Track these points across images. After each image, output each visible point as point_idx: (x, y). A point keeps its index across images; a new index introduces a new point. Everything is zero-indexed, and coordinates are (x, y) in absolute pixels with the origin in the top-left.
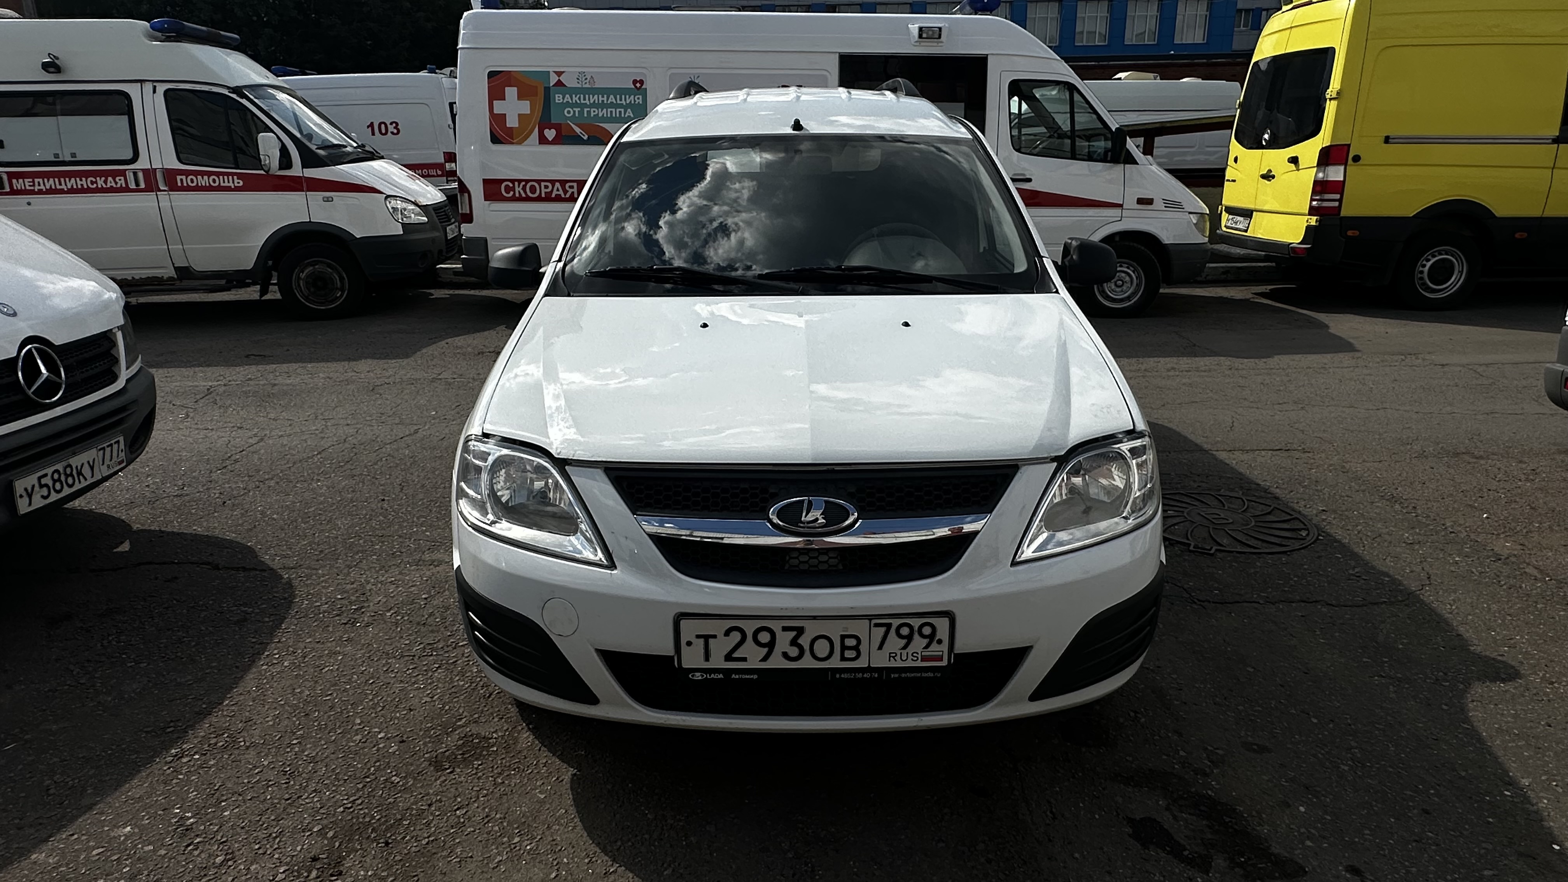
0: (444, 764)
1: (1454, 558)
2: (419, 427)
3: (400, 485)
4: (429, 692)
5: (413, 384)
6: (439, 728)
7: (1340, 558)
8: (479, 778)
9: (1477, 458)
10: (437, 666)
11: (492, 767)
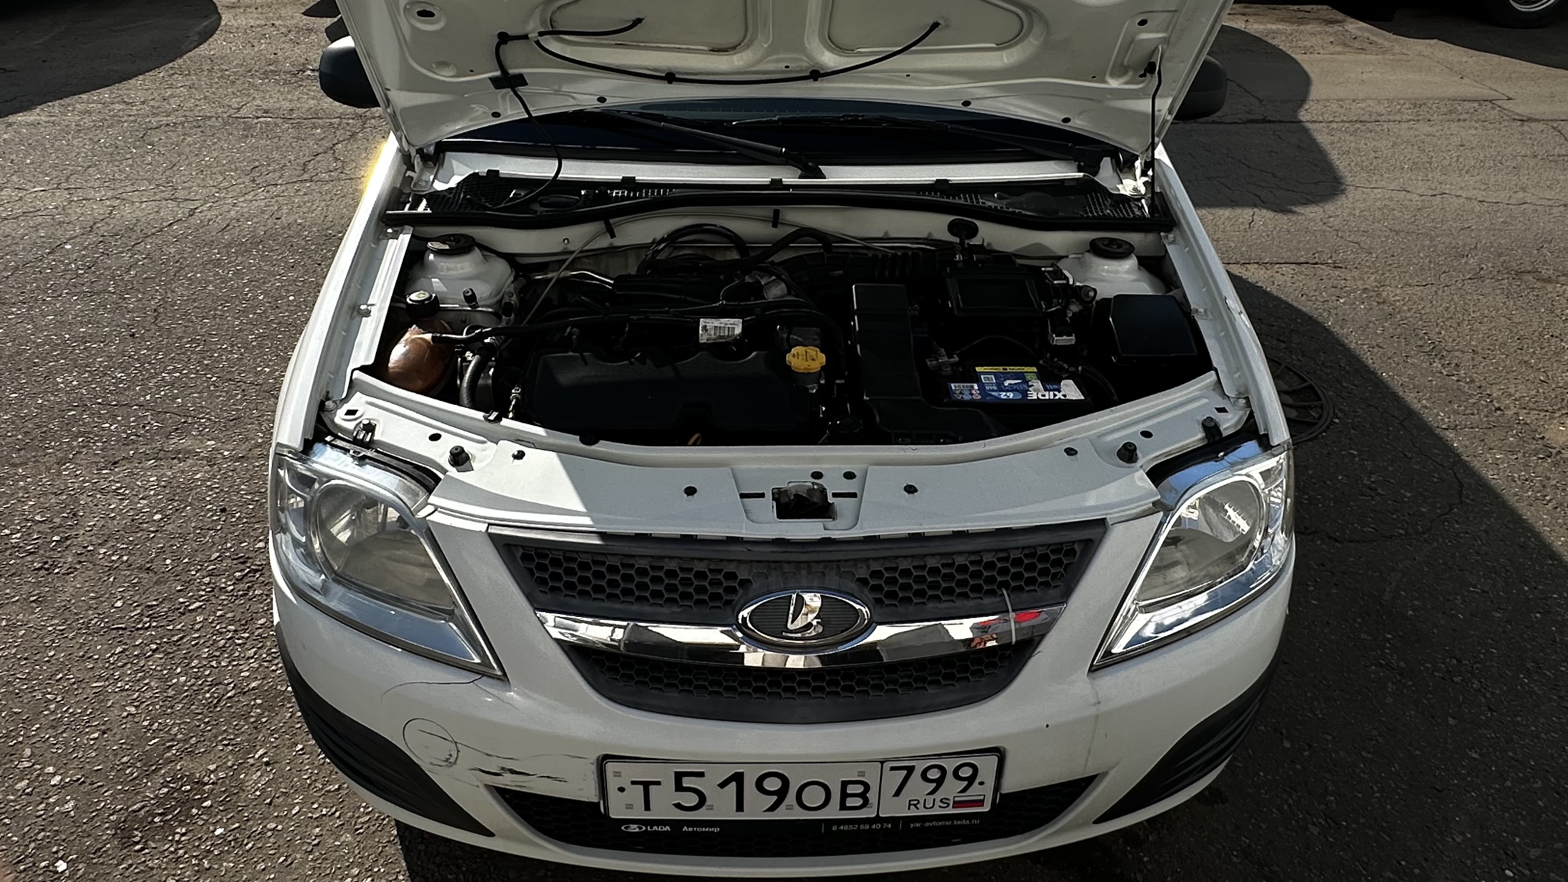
0: (136, 833)
1: (1495, 454)
2: (197, 204)
3: (155, 310)
4: (135, 696)
5: (199, 127)
6: (138, 765)
7: (1355, 456)
8: (177, 860)
9: (1544, 280)
10: (154, 646)
11: (200, 838)
